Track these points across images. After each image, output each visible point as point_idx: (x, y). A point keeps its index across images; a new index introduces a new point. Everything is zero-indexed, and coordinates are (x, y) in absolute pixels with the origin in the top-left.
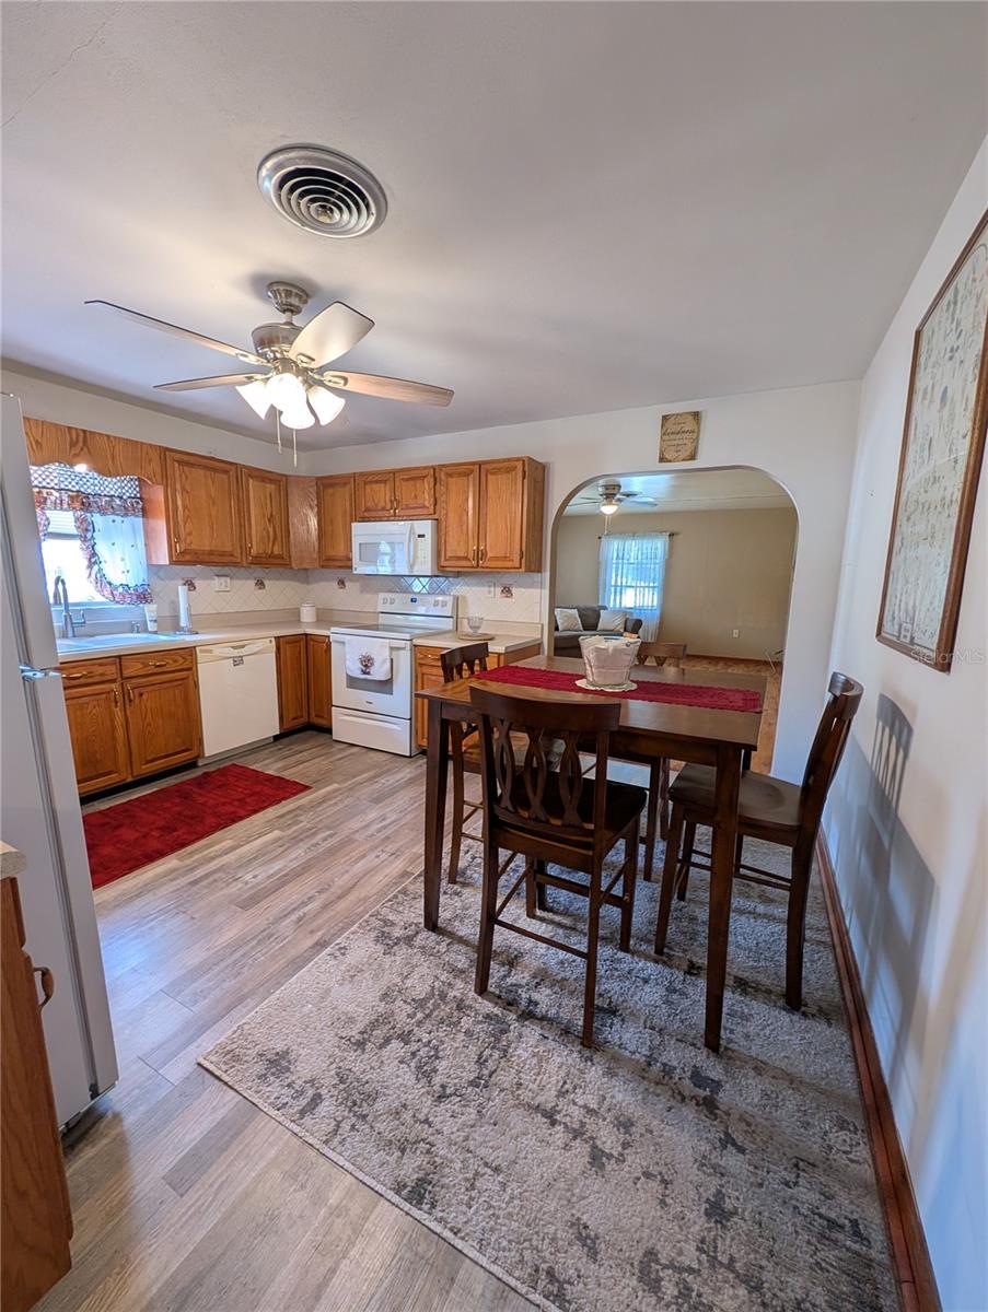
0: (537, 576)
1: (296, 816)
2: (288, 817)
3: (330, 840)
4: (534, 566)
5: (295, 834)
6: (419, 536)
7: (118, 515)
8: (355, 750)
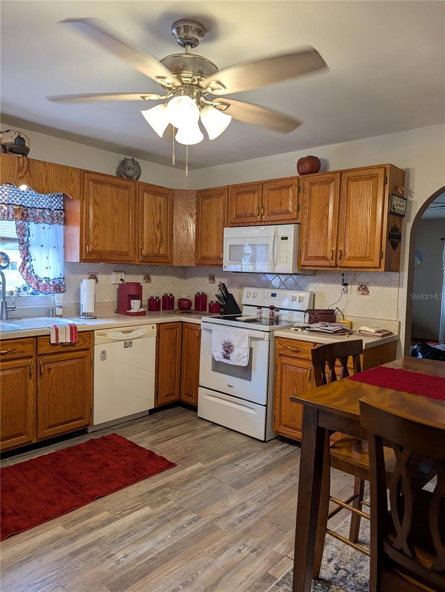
0: (394, 276)
1: (165, 493)
2: (158, 493)
3: (194, 524)
4: (392, 266)
5: (164, 513)
6: (283, 238)
7: (47, 223)
8: (217, 429)
